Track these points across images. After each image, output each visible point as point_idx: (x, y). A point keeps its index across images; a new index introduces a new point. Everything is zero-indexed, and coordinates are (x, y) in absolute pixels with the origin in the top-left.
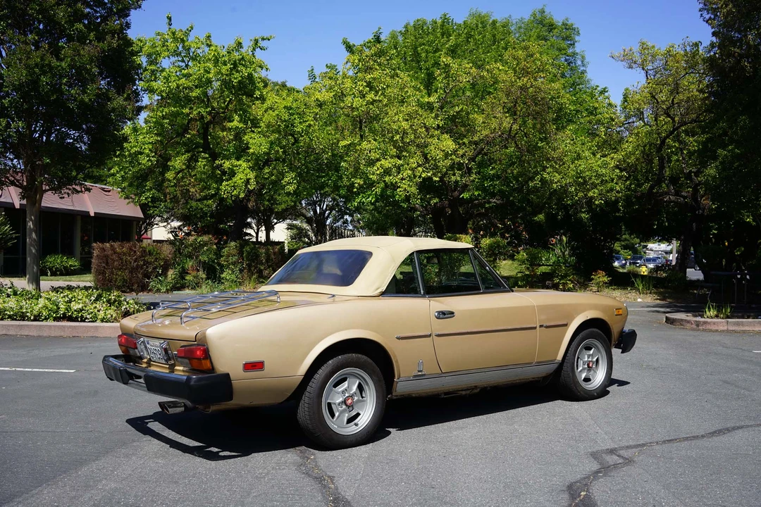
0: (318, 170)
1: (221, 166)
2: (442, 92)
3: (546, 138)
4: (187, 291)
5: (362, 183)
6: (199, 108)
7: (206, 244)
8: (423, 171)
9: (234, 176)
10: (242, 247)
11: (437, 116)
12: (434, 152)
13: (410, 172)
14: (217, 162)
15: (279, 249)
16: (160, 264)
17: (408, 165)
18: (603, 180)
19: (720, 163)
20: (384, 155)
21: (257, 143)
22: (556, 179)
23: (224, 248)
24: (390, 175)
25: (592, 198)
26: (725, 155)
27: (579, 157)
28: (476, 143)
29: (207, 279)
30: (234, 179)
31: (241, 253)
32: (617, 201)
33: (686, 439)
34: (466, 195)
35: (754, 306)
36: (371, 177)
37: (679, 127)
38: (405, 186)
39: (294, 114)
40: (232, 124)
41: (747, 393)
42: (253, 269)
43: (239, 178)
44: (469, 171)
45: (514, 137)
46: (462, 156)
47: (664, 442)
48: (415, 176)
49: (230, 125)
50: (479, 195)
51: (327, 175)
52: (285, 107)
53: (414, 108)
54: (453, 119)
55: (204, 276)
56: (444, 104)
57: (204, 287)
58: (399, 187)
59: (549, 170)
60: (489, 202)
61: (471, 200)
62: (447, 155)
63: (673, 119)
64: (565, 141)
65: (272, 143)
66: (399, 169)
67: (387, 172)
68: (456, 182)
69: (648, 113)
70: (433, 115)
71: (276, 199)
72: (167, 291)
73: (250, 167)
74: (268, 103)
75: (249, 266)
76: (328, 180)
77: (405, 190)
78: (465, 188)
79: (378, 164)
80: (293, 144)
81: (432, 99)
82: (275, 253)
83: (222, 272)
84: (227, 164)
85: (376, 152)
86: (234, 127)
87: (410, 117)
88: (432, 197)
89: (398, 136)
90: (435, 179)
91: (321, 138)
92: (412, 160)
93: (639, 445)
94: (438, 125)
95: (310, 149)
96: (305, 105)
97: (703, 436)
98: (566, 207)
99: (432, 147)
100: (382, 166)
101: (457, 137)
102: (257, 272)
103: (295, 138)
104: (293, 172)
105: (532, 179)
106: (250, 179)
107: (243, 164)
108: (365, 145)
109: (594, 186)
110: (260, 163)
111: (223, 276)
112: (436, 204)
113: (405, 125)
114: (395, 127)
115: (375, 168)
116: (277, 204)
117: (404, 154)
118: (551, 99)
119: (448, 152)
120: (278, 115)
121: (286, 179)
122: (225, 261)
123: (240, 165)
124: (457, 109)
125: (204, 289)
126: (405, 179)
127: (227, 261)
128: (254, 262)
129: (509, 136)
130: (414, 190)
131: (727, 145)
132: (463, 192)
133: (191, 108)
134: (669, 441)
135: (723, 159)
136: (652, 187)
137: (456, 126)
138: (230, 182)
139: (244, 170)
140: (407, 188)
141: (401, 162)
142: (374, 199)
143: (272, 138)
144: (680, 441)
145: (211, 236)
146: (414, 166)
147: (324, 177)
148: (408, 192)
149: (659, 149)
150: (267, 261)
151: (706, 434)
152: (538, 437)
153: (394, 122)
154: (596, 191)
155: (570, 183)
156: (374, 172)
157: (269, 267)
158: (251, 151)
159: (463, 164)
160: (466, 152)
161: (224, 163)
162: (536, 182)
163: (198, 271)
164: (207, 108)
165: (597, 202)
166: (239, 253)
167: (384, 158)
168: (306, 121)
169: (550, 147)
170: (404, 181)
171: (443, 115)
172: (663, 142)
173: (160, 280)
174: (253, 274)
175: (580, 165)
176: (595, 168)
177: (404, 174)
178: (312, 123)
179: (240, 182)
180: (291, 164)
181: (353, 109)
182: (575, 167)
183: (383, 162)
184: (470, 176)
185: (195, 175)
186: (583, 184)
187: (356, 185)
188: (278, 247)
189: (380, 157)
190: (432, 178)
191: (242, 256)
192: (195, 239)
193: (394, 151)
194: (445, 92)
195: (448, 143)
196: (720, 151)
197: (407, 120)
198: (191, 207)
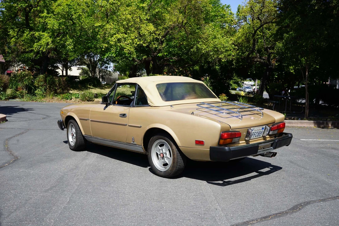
0: (87, 40)
1: (34, 35)
2: (149, 1)
3: (200, 28)
4: (17, 100)
5: (107, 46)
6: (21, 4)
7: (27, 75)
8: (138, 41)
9: (40, 40)
10: (46, 77)
11: (146, 14)
12: (143, 31)
13: (131, 41)
14: (31, 33)
15: (65, 79)
16: (1, 85)
17: (130, 37)
18: (226, 50)
19: (285, 41)
20: (118, 31)
21: (52, 23)
22: (204, 48)
23: (36, 78)
24: (121, 42)
25: (221, 58)
26: (288, 37)
27: (215, 38)
28: (166, 29)
29: (28, 93)
30: (40, 42)
31: (45, 81)
32: (232, 60)
33: (277, 215)
34: (160, 55)
35: (294, 112)
36: (111, 42)
37: (263, 25)
38: (128, 48)
39: (71, 8)
40: (43, 14)
41: (305, 171)
42: (51, 89)
43: (43, 41)
44: (162, 42)
45: (184, 26)
46: (159, 35)
47: (261, 218)
48: (133, 43)
49: (42, 15)
50: (167, 55)
51: (92, 42)
52: (67, 5)
53: (134, 8)
54: (154, 16)
55: (27, 92)
56: (150, 8)
57: (25, 98)
58: (125, 48)
59: (200, 43)
60: (172, 59)
61: (162, 57)
62: (151, 33)
63: (261, 21)
64: (209, 29)
65: (60, 24)
66: (125, 39)
67: (119, 40)
68: (156, 48)
69: (249, 18)
70: (145, 13)
71: (69, 54)
72: (6, 99)
73: (50, 36)
74: (58, 2)
75: (50, 87)
76: (92, 44)
77: (128, 50)
78: (160, 51)
79: (115, 36)
80: (72, 25)
81: (144, 5)
82: (63, 81)
83: (36, 90)
84: (37, 34)
85: (113, 30)
86: (44, 16)
87: (131, 13)
88: (144, 55)
89: (125, 22)
90: (144, 45)
91: (86, 22)
92: (131, 35)
93: (245, 222)
94: (147, 18)
95: (82, 29)
96: (78, 4)
97: (287, 213)
98: (209, 63)
99: (143, 29)
100: (116, 37)
101: (156, 25)
102: (54, 91)
103: (73, 22)
104: (72, 39)
105: (192, 48)
106: (49, 42)
107: (46, 34)
108: (108, 26)
109: (222, 53)
110: (55, 34)
111: (36, 92)
112: (145, 59)
113: (129, 17)
114: (124, 17)
115: (113, 38)
116: (69, 57)
117: (128, 31)
118: (203, 7)
119: (151, 31)
120: (63, 9)
121: (68, 43)
122: (37, 85)
123: (44, 35)
124: (157, 10)
125: (25, 99)
126: (128, 45)
127: (38, 85)
128: (52, 85)
129: (182, 26)
130: (132, 50)
131: (289, 32)
132: (159, 53)
133: (18, 4)
134: (265, 218)
135: (286, 39)
136: (249, 54)
137: (156, 20)
138: (38, 43)
139: (46, 37)
140: (129, 49)
141: (127, 36)
142: (115, 55)
143: (61, 21)
144: (271, 218)
145: (30, 72)
146: (133, 38)
147: (90, 43)
148: (130, 51)
149: (254, 35)
150: (59, 85)
151: (288, 210)
152: (176, 215)
153: (123, 15)
154: (223, 55)
155: (210, 50)
156: (112, 41)
157: (60, 88)
158: (49, 27)
159: (158, 39)
160: (161, 33)
161: (35, 33)
162: (194, 49)
163: (23, 89)
164: (26, 4)
165: (223, 61)
166: (44, 81)
167: (118, 34)
168: (78, 12)
169: (201, 32)
170: (127, 46)
171: (149, 13)
172: (256, 32)
173: (2, 94)
174: (51, 91)
175: (216, 41)
176: (223, 43)
177: (128, 42)
178: (81, 13)
179: (43, 43)
180: (70, 35)
181: (102, 7)
182: (213, 42)
183: (117, 35)
184: (162, 45)
185: (24, 40)
186: (217, 51)
187: (104, 47)
188: (65, 78)
189: (115, 33)
190: (142, 45)
191: (46, 82)
192: (21, 73)
193: (123, 30)
194: (151, 2)
195: (151, 27)
196: (285, 35)
197: (130, 14)
198: (25, 57)
